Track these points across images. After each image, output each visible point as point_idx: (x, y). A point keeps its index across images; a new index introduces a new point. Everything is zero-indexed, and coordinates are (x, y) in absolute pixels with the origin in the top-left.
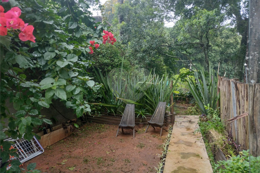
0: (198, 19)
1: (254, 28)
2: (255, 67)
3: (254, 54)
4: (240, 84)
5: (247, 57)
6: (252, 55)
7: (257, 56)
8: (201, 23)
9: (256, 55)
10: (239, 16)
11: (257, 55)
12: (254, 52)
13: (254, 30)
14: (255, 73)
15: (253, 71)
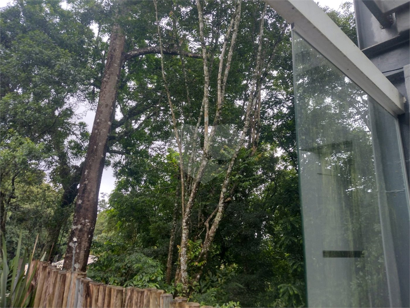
0: (13, 151)
1: (89, 184)
2: (83, 243)
3: (85, 222)
4: (96, 286)
5: (74, 225)
6: (81, 224)
7: (88, 226)
8: (17, 160)
9: (86, 225)
10: (64, 160)
11: (88, 224)
12: (85, 219)
13: (89, 188)
14: (82, 252)
15: (80, 250)
